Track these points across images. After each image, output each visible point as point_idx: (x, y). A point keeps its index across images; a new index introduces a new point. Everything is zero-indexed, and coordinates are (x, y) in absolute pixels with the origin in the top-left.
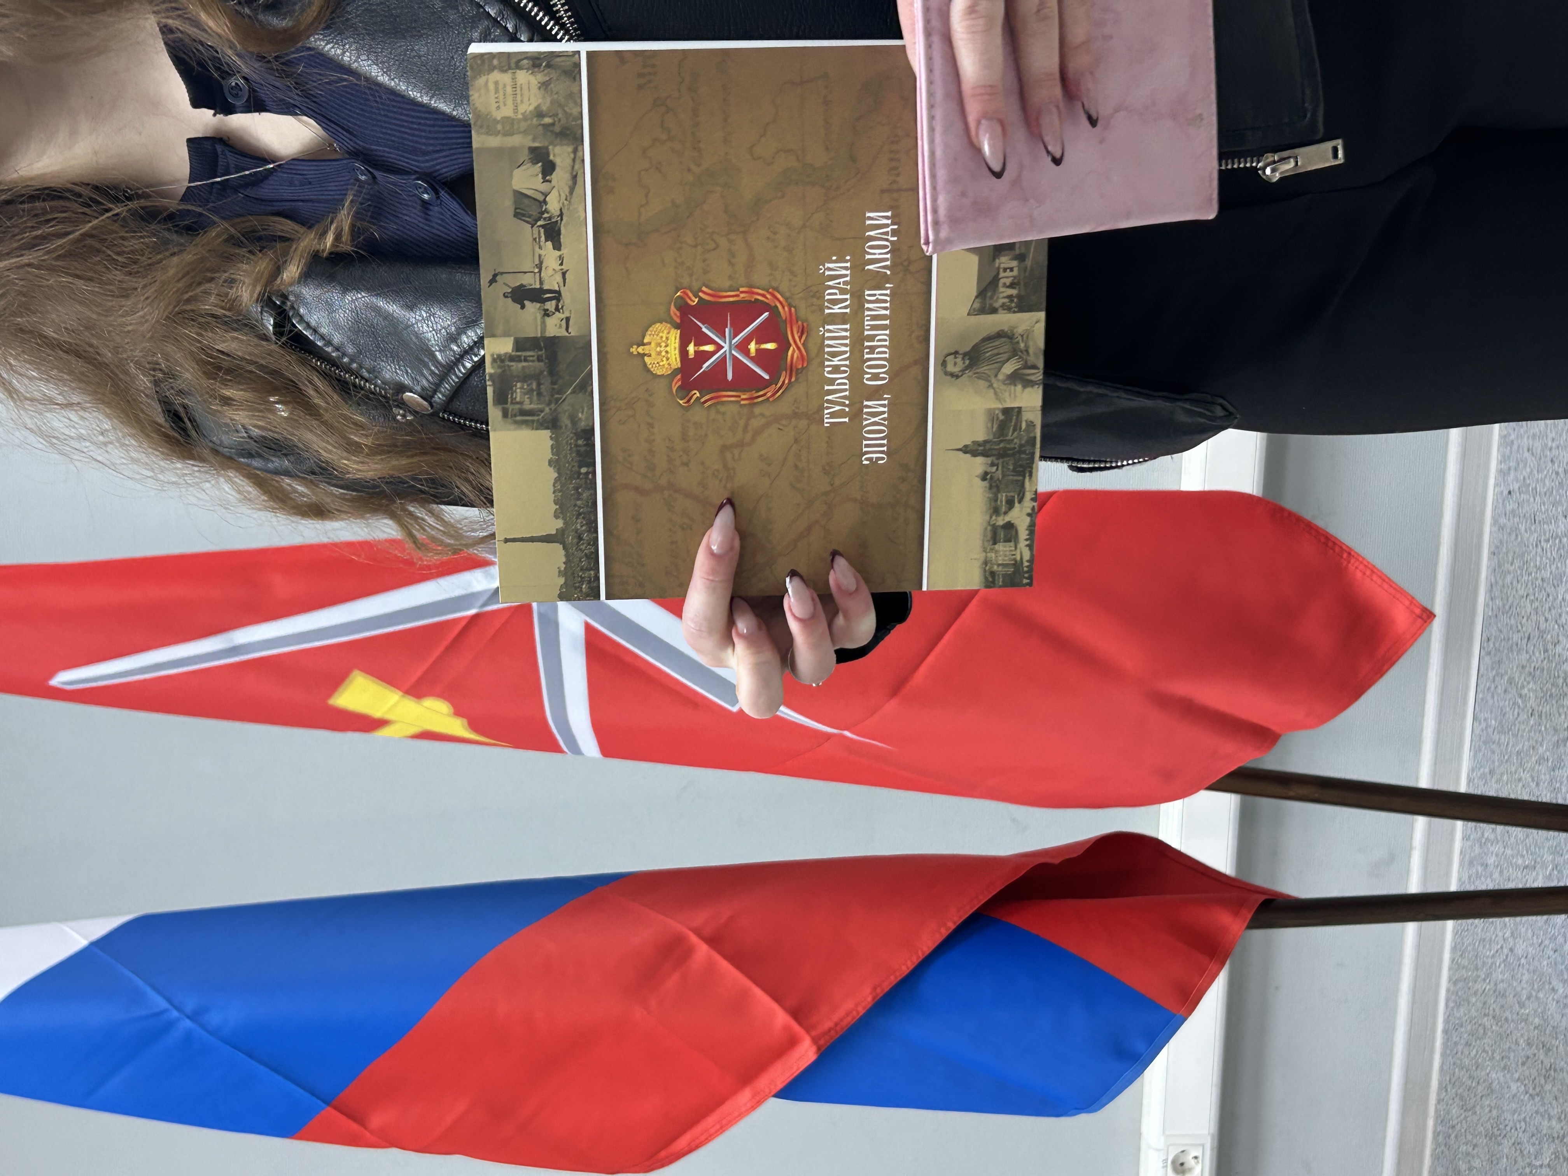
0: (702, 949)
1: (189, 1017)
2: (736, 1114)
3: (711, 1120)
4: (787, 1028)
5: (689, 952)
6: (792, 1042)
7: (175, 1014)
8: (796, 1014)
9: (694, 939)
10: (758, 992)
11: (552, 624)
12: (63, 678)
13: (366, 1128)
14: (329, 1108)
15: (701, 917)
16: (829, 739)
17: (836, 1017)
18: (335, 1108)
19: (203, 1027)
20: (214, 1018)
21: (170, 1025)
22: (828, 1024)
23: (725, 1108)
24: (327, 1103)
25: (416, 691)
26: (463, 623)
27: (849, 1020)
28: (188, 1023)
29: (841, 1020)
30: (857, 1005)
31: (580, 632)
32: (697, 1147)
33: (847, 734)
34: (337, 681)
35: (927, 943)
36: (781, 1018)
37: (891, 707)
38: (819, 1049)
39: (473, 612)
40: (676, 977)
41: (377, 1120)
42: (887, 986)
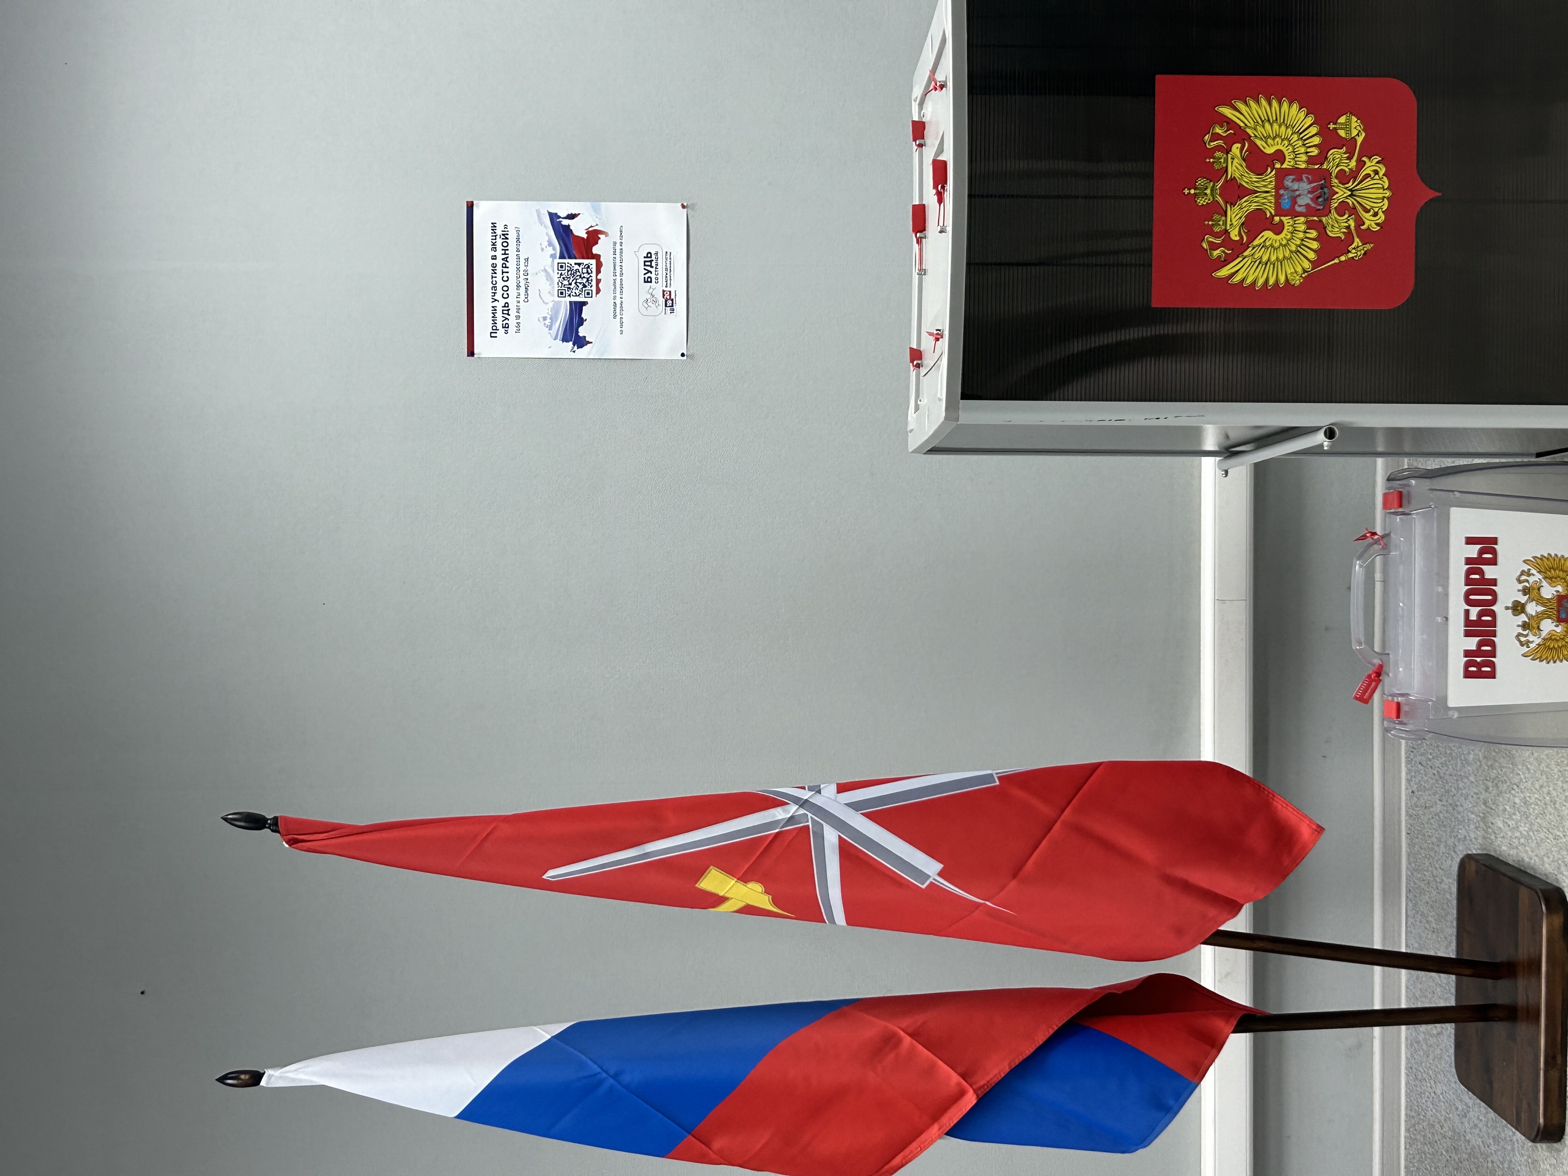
0: (907, 1040)
1: (611, 1077)
2: (929, 1140)
3: (914, 1145)
4: (959, 1084)
5: (900, 1041)
6: (962, 1093)
7: (604, 1075)
8: (964, 1076)
9: (902, 1033)
10: (940, 1063)
11: (820, 837)
12: (551, 874)
13: (710, 1149)
14: (690, 1136)
15: (906, 1022)
16: (977, 908)
17: (988, 1079)
18: (692, 1136)
19: (620, 1083)
20: (626, 1078)
21: (601, 1082)
22: (982, 1083)
23: (923, 1137)
24: (689, 1133)
25: (744, 879)
26: (770, 839)
27: (996, 1080)
28: (611, 1081)
29: (991, 1079)
30: (1000, 1073)
31: (836, 841)
32: (906, 1163)
33: (988, 903)
34: (701, 873)
35: (1041, 1038)
36: (955, 1078)
37: (1013, 884)
38: (978, 1096)
39: (777, 830)
40: (892, 1056)
41: (717, 1144)
42: (1017, 1062)
